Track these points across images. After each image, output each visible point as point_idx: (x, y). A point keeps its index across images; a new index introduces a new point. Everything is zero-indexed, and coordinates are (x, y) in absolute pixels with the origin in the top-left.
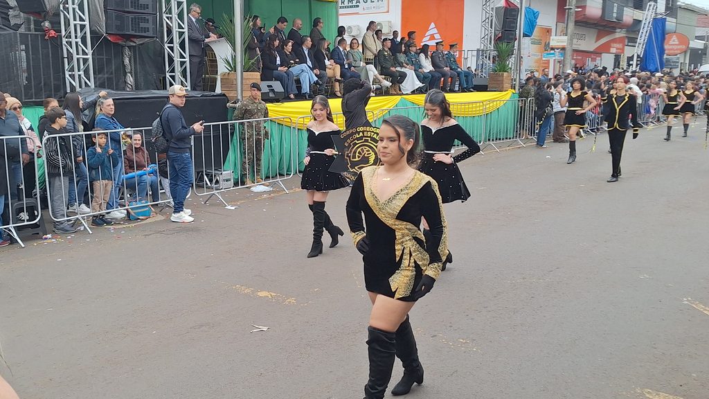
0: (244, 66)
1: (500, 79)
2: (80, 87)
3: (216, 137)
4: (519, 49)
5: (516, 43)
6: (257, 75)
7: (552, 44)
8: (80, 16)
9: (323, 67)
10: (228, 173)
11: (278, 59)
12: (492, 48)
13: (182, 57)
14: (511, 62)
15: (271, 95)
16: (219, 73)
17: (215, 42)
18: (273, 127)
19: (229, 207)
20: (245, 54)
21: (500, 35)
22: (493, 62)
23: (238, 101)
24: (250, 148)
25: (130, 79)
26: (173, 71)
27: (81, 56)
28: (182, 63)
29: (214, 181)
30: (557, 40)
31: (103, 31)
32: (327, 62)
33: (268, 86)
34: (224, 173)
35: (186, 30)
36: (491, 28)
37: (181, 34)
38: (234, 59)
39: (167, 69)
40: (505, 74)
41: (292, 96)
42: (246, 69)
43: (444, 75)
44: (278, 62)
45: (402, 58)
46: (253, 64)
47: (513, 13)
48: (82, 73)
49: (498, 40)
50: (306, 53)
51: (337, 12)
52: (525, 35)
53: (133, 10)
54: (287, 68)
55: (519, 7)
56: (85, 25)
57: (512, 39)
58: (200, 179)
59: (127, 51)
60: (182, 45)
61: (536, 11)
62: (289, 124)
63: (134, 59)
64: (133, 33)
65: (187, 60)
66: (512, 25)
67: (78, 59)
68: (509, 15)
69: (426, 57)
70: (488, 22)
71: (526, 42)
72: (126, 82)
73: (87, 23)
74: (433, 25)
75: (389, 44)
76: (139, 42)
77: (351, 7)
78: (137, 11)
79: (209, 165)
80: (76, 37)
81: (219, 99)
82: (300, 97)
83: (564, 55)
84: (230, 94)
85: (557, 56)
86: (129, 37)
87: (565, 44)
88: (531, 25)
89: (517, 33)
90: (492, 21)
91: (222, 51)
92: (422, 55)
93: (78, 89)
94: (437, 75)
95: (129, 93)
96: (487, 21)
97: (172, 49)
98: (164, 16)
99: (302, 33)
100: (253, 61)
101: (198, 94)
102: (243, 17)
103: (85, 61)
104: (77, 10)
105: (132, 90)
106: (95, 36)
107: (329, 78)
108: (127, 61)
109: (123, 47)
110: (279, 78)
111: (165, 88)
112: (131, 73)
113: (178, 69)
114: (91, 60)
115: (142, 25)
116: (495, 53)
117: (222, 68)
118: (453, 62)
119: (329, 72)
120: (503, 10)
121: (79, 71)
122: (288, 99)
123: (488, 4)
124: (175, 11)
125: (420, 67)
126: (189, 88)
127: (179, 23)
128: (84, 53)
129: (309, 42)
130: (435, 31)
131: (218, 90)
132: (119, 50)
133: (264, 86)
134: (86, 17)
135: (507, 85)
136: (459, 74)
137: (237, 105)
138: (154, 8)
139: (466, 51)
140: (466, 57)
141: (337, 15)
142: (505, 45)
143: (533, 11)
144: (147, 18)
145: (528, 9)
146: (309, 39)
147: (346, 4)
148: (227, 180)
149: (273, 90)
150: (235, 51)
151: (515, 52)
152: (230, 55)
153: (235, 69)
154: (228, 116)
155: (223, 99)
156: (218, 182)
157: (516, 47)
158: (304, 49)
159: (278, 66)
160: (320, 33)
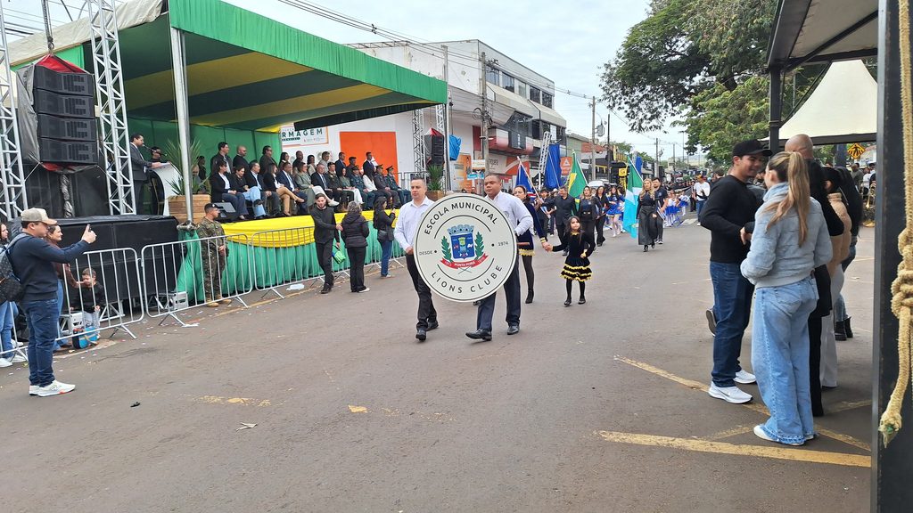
0: (194, 187)
1: (435, 195)
2: (13, 217)
3: (169, 260)
4: (448, 170)
5: (445, 165)
6: (207, 198)
7: (473, 166)
8: (10, 146)
9: (274, 189)
10: (181, 293)
11: (227, 183)
12: (425, 170)
13: (125, 182)
14: (443, 180)
15: (222, 216)
19: (188, 325)
21: (430, 159)
23: (188, 222)
25: (69, 207)
26: (116, 196)
27: (12, 185)
28: (126, 190)
29: (168, 302)
30: (477, 164)
31: (37, 158)
32: (278, 185)
34: (179, 294)
35: (129, 157)
36: (422, 152)
37: (123, 161)
38: (182, 182)
39: (110, 195)
40: (438, 192)
41: (243, 217)
42: (195, 191)
43: (386, 195)
44: (227, 186)
45: (345, 181)
47: (440, 141)
48: (14, 203)
49: (429, 164)
50: (256, 177)
51: (280, 143)
52: (451, 159)
53: (70, 138)
54: (235, 191)
55: (444, 134)
56: (16, 155)
57: (441, 162)
58: (153, 303)
59: (65, 180)
60: (125, 172)
61: (458, 138)
62: (245, 242)
63: (73, 187)
64: (72, 161)
65: (132, 185)
66: (439, 150)
67: (9, 189)
68: (436, 141)
69: (369, 178)
71: (452, 164)
72: (64, 211)
73: (18, 151)
75: (333, 167)
76: (77, 169)
78: (74, 138)
79: (162, 288)
80: (6, 167)
81: (167, 222)
82: (251, 216)
84: (180, 217)
85: (479, 177)
86: (66, 165)
87: (483, 166)
88: (456, 150)
89: (445, 157)
90: (422, 147)
91: (169, 176)
92: (365, 177)
93: (10, 219)
94: (380, 193)
95: (69, 221)
96: (419, 147)
97: (114, 176)
98: (105, 144)
99: (249, 159)
101: (145, 218)
103: (18, 190)
104: (6, 139)
105: (72, 217)
106: (28, 165)
108: (65, 189)
109: (60, 175)
110: (229, 200)
111: (109, 214)
112: (70, 201)
113: (122, 195)
114: (24, 191)
115: (81, 152)
116: (427, 175)
117: (169, 192)
118: (393, 183)
120: (431, 138)
121: (11, 201)
122: (240, 220)
123: (418, 133)
124: (116, 139)
125: (364, 187)
126: (135, 213)
127: (121, 151)
128: (16, 182)
129: (257, 167)
131: (166, 213)
132: (56, 179)
134: (17, 146)
136: (399, 192)
137: (188, 227)
138: (94, 135)
142: (435, 167)
143: (456, 140)
144: (88, 145)
145: (452, 136)
146: (257, 164)
147: (287, 136)
148: (182, 301)
149: (224, 211)
150: (182, 175)
151: (445, 173)
152: (177, 180)
153: (183, 192)
154: (180, 237)
155: (172, 221)
156: (171, 304)
157: (445, 168)
158: (253, 173)
159: (227, 190)
160: (268, 159)
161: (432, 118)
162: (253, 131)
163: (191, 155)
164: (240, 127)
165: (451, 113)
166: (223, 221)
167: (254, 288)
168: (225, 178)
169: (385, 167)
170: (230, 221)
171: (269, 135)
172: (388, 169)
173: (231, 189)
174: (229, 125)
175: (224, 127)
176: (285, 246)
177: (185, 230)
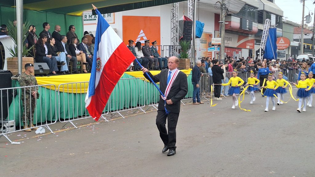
0: (23, 53)
1: (184, 62)
3: (5, 98)
4: (194, 45)
5: (192, 41)
6: (31, 59)
7: (213, 42)
9: (74, 54)
10: (11, 122)
11: (46, 50)
12: (178, 44)
14: (190, 52)
15: (41, 71)
16: (6, 58)
17: (3, 38)
18: (43, 90)
19: (14, 143)
20: (24, 46)
21: (182, 37)
22: (179, 53)
23: (19, 75)
24: (28, 105)
29: (3, 127)
30: (216, 40)
32: (77, 52)
33: (39, 66)
34: (10, 121)
36: (177, 32)
38: (16, 49)
40: (186, 59)
41: (54, 72)
42: (24, 55)
43: (150, 60)
46: (29, 52)
47: (189, 24)
49: (181, 40)
50: (64, 46)
51: (82, 23)
52: (197, 37)
54: (51, 55)
55: (192, 20)
57: (189, 39)
61: (202, 23)
62: (54, 89)
66: (189, 31)
68: (187, 25)
69: (139, 50)
70: (175, 29)
71: (197, 41)
74: (142, 31)
77: (91, 20)
81: (6, 74)
82: (60, 73)
83: (220, 49)
84: (13, 71)
85: (215, 50)
87: (220, 43)
88: (200, 31)
89: (192, 35)
90: (177, 28)
91: (8, 45)
92: (136, 49)
94: (145, 60)
100: (29, 50)
102: (22, 23)
107: (79, 61)
110: (46, 61)
116: (179, 47)
117: (8, 55)
118: (155, 53)
119: (78, 58)
120: (183, 22)
122: (52, 74)
123: (174, 19)
129: (65, 39)
130: (143, 35)
131: (5, 68)
133: (36, 66)
135: (187, 66)
136: (159, 59)
137: (18, 78)
139: (163, 46)
140: (163, 49)
141: (83, 25)
142: (185, 42)
143: (201, 24)
145: (198, 22)
146: (66, 37)
147: (88, 18)
148: (12, 126)
149: (42, 68)
150: (16, 43)
151: (192, 47)
152: (14, 46)
153: (17, 55)
154: (13, 85)
155: (9, 74)
156: (4, 128)
157: (192, 44)
158: (63, 43)
159: (46, 54)
160: (72, 33)
161: (185, 8)
162: (65, 15)
163: (23, 31)
164: (57, 11)
165: (198, 5)
166: (41, 75)
167: (58, 121)
168: (45, 46)
169: (151, 42)
170: (45, 75)
171: (75, 17)
172: (153, 43)
173: (48, 54)
174: (50, 10)
175: (46, 11)
176: (80, 92)
177: (17, 80)
